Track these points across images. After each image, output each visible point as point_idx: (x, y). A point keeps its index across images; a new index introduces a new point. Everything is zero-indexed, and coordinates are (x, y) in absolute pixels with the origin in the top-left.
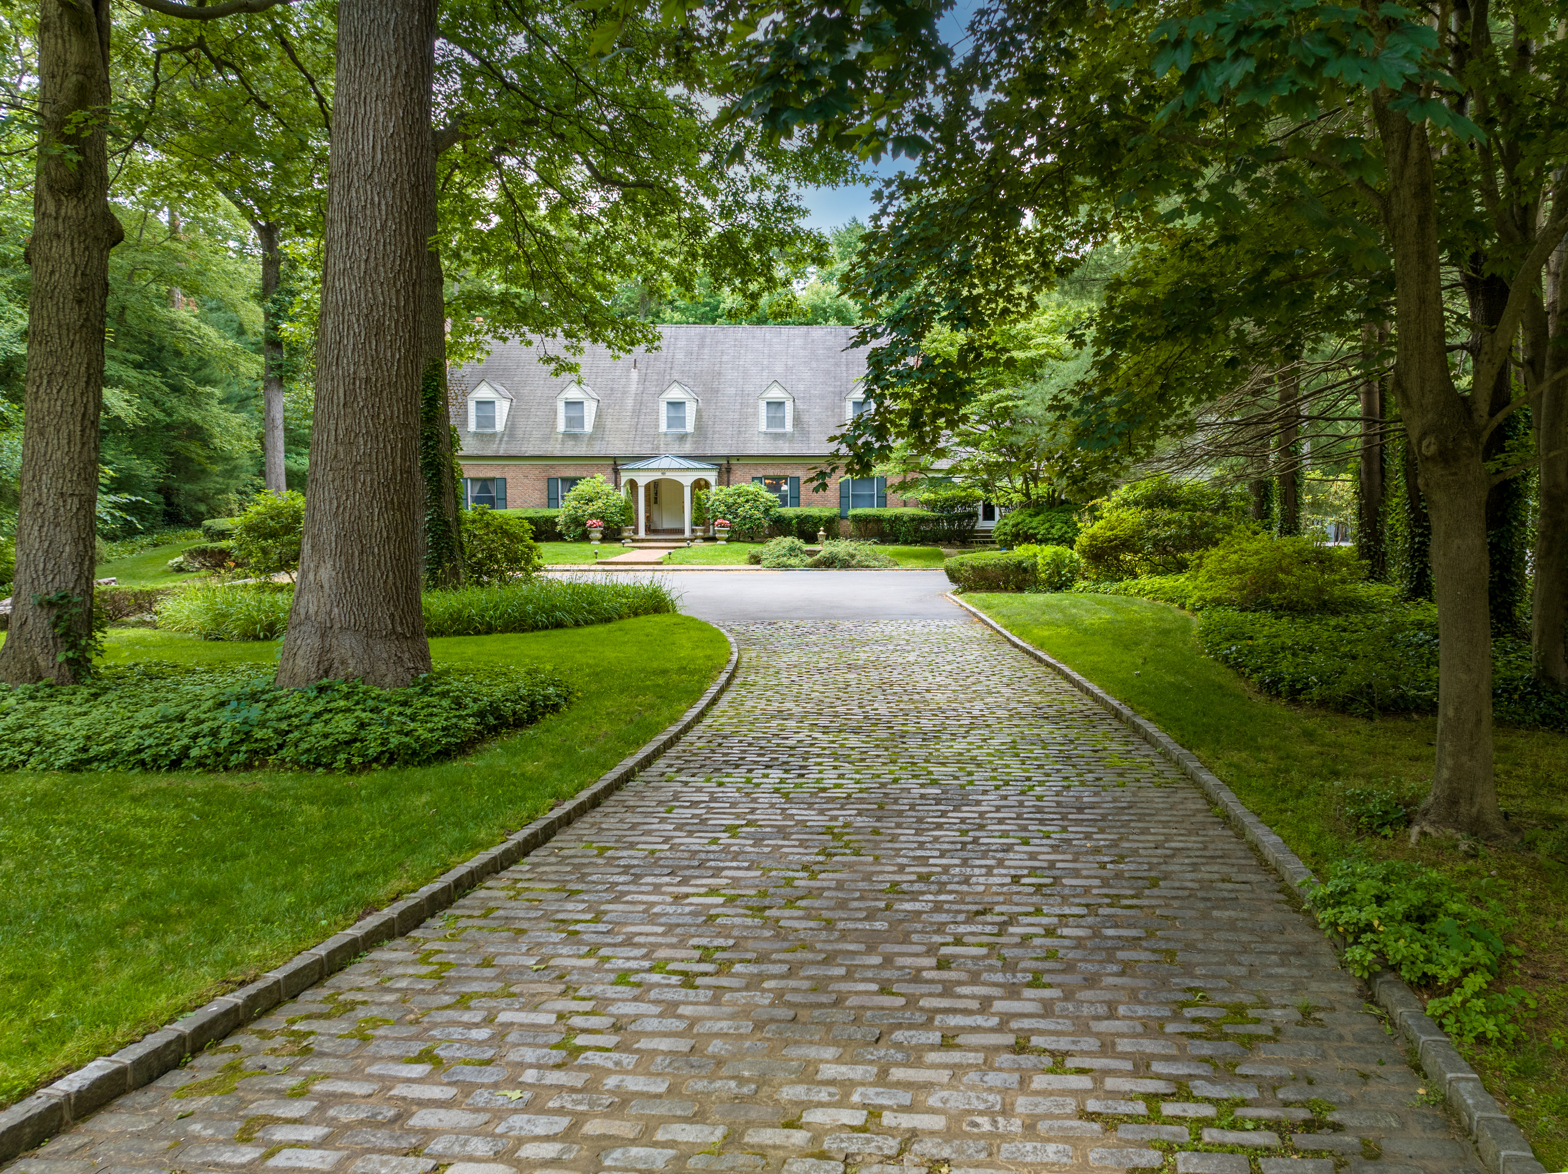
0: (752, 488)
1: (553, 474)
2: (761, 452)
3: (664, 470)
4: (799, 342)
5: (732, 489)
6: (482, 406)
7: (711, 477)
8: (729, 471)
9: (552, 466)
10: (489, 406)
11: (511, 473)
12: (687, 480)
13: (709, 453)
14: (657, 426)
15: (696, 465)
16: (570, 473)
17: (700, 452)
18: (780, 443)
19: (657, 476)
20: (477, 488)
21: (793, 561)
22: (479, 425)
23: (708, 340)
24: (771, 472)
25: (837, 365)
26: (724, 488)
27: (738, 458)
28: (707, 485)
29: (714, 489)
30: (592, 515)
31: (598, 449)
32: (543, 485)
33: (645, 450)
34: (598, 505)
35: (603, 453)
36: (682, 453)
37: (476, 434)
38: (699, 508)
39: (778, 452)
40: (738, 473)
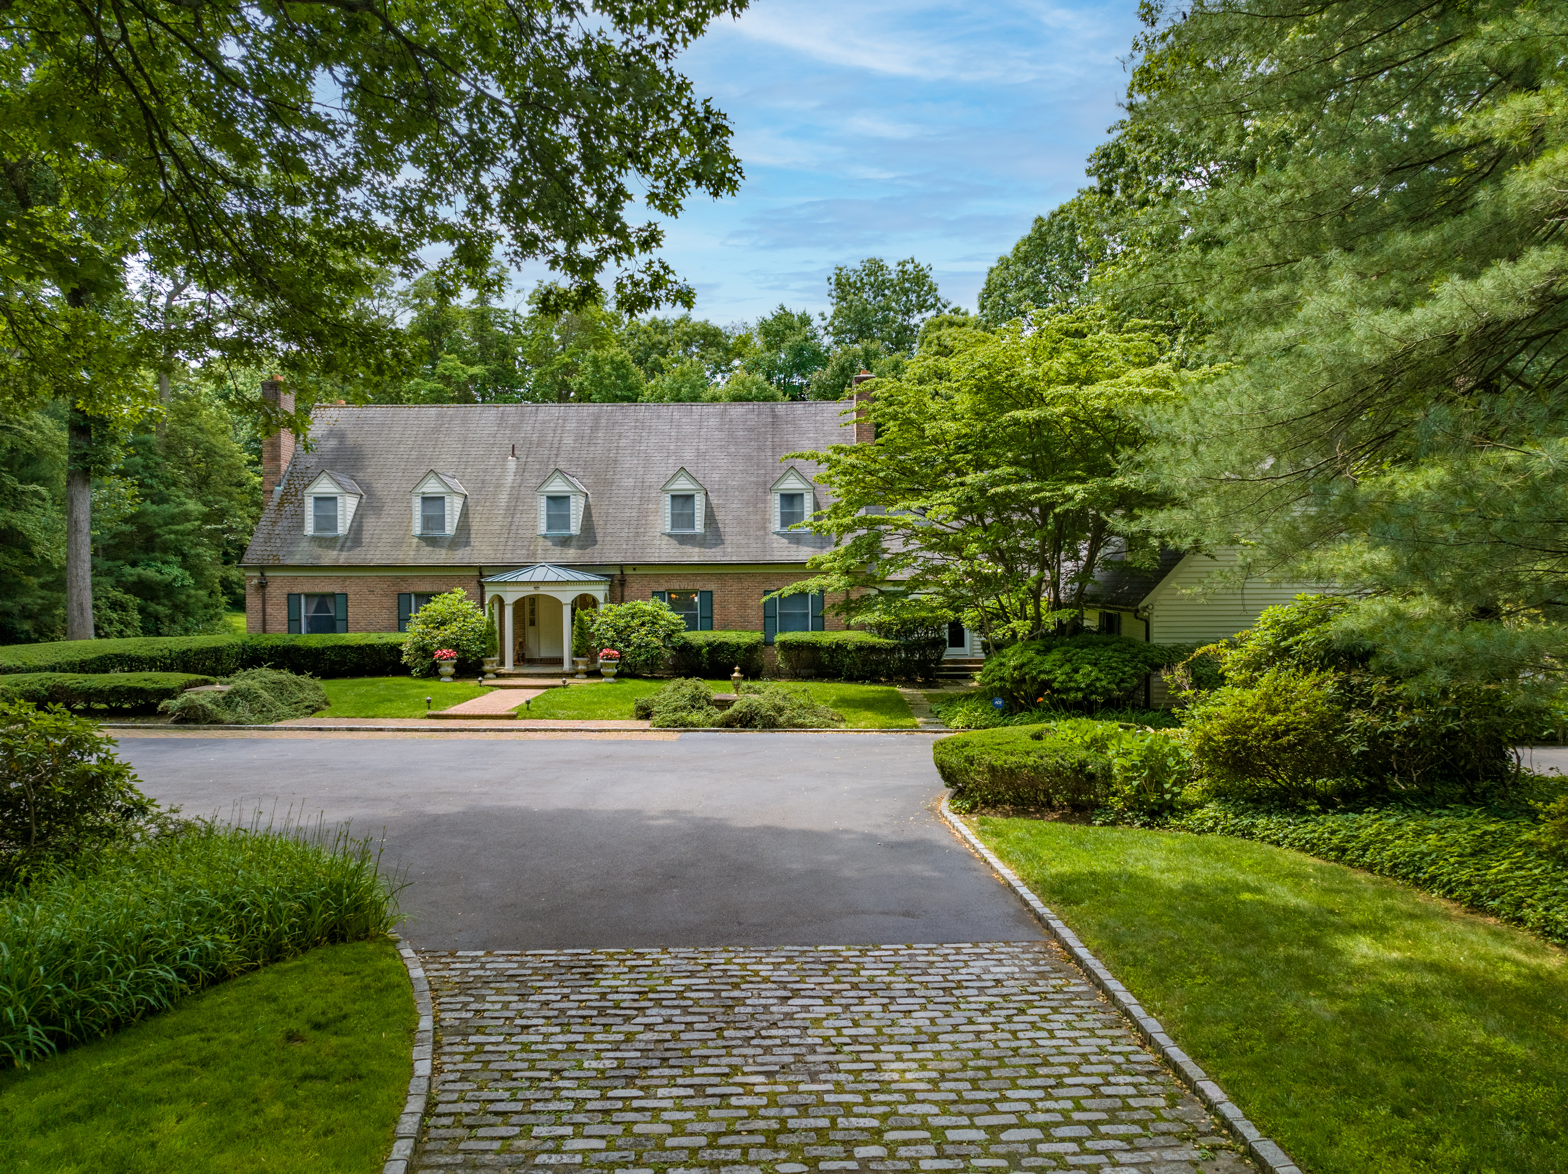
0: (649, 606)
1: (405, 588)
2: (664, 559)
3: (537, 584)
4: (713, 422)
5: (623, 608)
6: (321, 503)
7: (599, 592)
8: (623, 583)
9: (403, 579)
10: (330, 504)
11: (353, 588)
12: (567, 597)
13: (597, 560)
14: (534, 527)
15: (580, 576)
16: (424, 587)
17: (586, 560)
18: (688, 549)
19: (530, 591)
20: (313, 607)
21: (696, 717)
22: (317, 528)
23: (603, 421)
24: (676, 585)
25: (760, 449)
26: (614, 607)
27: (635, 566)
28: (594, 603)
29: (602, 608)
30: (443, 643)
31: (460, 556)
32: (392, 602)
33: (519, 557)
34: (453, 628)
35: (465, 561)
36: (564, 561)
37: (313, 538)
38: (582, 633)
39: (685, 559)
40: (633, 587)
